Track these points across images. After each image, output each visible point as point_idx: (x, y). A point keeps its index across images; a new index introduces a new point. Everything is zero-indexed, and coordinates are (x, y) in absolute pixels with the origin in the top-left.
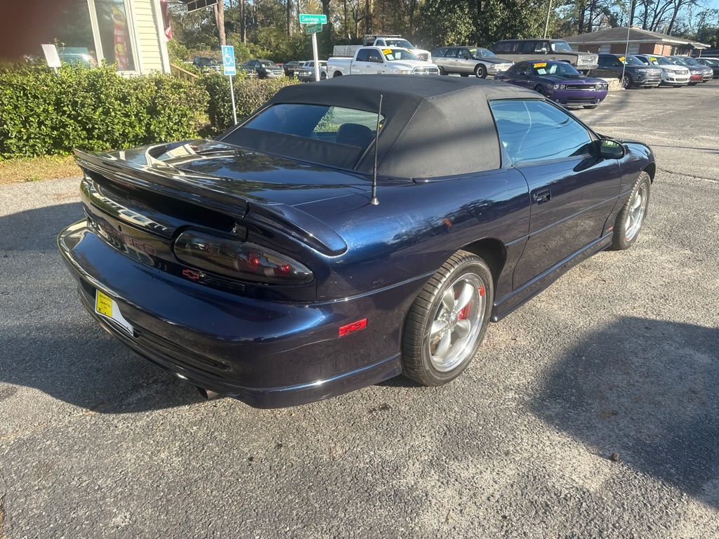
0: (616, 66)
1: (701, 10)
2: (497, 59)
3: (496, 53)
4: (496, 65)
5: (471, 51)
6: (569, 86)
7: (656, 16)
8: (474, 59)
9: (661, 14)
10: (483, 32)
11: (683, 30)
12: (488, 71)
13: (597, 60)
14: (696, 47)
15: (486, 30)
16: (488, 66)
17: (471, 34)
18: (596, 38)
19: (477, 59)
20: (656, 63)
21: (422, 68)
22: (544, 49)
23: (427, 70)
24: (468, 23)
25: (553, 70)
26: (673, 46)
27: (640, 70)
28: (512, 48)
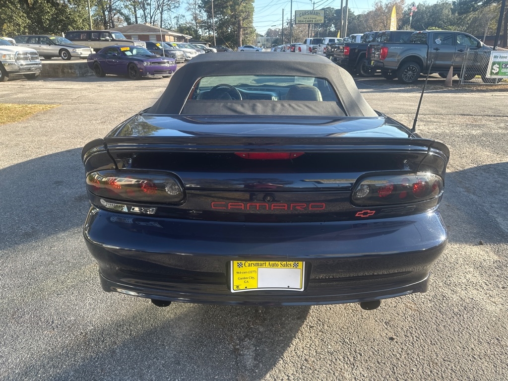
0: (156, 49)
1: (175, 15)
2: (73, 45)
3: (71, 40)
4: (77, 49)
5: (51, 38)
6: (153, 63)
7: (151, 18)
8: (56, 45)
9: (154, 16)
10: (38, 24)
11: (169, 27)
12: (72, 54)
13: (145, 45)
14: (186, 38)
15: (40, 22)
16: (70, 50)
17: (28, 25)
18: (127, 31)
19: (58, 45)
20: (177, 47)
21: (21, 52)
22: (108, 38)
23: (29, 54)
24: (23, 16)
25: (135, 52)
26: (174, 37)
27: (171, 52)
28: (80, 37)
